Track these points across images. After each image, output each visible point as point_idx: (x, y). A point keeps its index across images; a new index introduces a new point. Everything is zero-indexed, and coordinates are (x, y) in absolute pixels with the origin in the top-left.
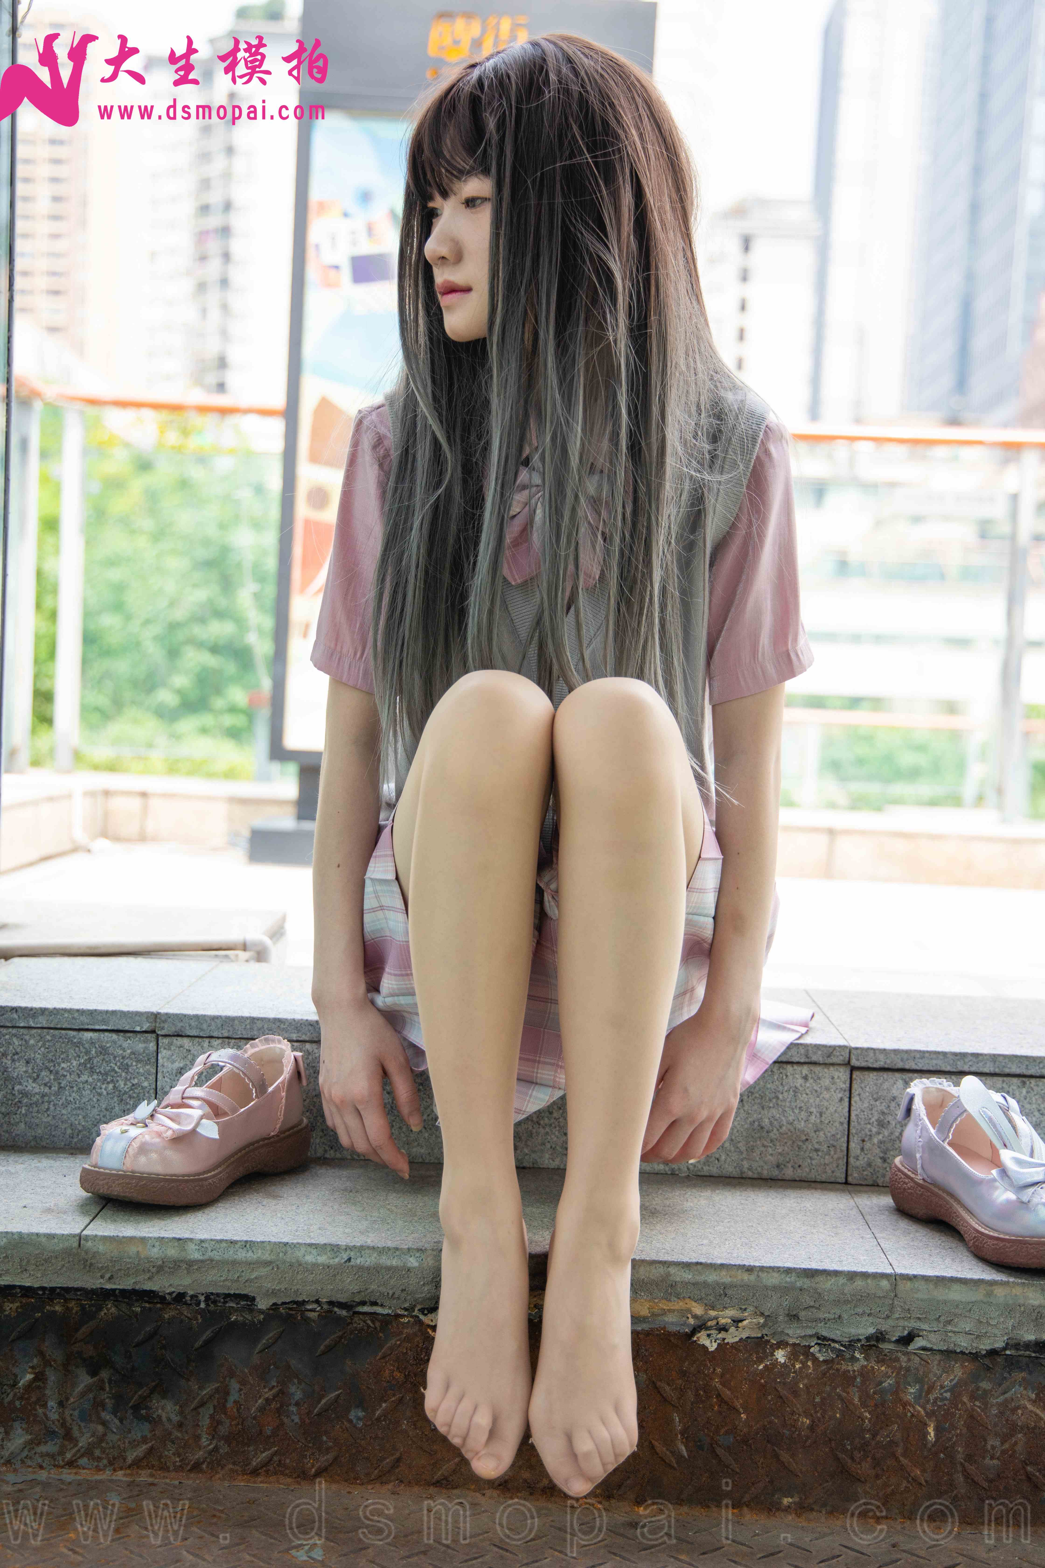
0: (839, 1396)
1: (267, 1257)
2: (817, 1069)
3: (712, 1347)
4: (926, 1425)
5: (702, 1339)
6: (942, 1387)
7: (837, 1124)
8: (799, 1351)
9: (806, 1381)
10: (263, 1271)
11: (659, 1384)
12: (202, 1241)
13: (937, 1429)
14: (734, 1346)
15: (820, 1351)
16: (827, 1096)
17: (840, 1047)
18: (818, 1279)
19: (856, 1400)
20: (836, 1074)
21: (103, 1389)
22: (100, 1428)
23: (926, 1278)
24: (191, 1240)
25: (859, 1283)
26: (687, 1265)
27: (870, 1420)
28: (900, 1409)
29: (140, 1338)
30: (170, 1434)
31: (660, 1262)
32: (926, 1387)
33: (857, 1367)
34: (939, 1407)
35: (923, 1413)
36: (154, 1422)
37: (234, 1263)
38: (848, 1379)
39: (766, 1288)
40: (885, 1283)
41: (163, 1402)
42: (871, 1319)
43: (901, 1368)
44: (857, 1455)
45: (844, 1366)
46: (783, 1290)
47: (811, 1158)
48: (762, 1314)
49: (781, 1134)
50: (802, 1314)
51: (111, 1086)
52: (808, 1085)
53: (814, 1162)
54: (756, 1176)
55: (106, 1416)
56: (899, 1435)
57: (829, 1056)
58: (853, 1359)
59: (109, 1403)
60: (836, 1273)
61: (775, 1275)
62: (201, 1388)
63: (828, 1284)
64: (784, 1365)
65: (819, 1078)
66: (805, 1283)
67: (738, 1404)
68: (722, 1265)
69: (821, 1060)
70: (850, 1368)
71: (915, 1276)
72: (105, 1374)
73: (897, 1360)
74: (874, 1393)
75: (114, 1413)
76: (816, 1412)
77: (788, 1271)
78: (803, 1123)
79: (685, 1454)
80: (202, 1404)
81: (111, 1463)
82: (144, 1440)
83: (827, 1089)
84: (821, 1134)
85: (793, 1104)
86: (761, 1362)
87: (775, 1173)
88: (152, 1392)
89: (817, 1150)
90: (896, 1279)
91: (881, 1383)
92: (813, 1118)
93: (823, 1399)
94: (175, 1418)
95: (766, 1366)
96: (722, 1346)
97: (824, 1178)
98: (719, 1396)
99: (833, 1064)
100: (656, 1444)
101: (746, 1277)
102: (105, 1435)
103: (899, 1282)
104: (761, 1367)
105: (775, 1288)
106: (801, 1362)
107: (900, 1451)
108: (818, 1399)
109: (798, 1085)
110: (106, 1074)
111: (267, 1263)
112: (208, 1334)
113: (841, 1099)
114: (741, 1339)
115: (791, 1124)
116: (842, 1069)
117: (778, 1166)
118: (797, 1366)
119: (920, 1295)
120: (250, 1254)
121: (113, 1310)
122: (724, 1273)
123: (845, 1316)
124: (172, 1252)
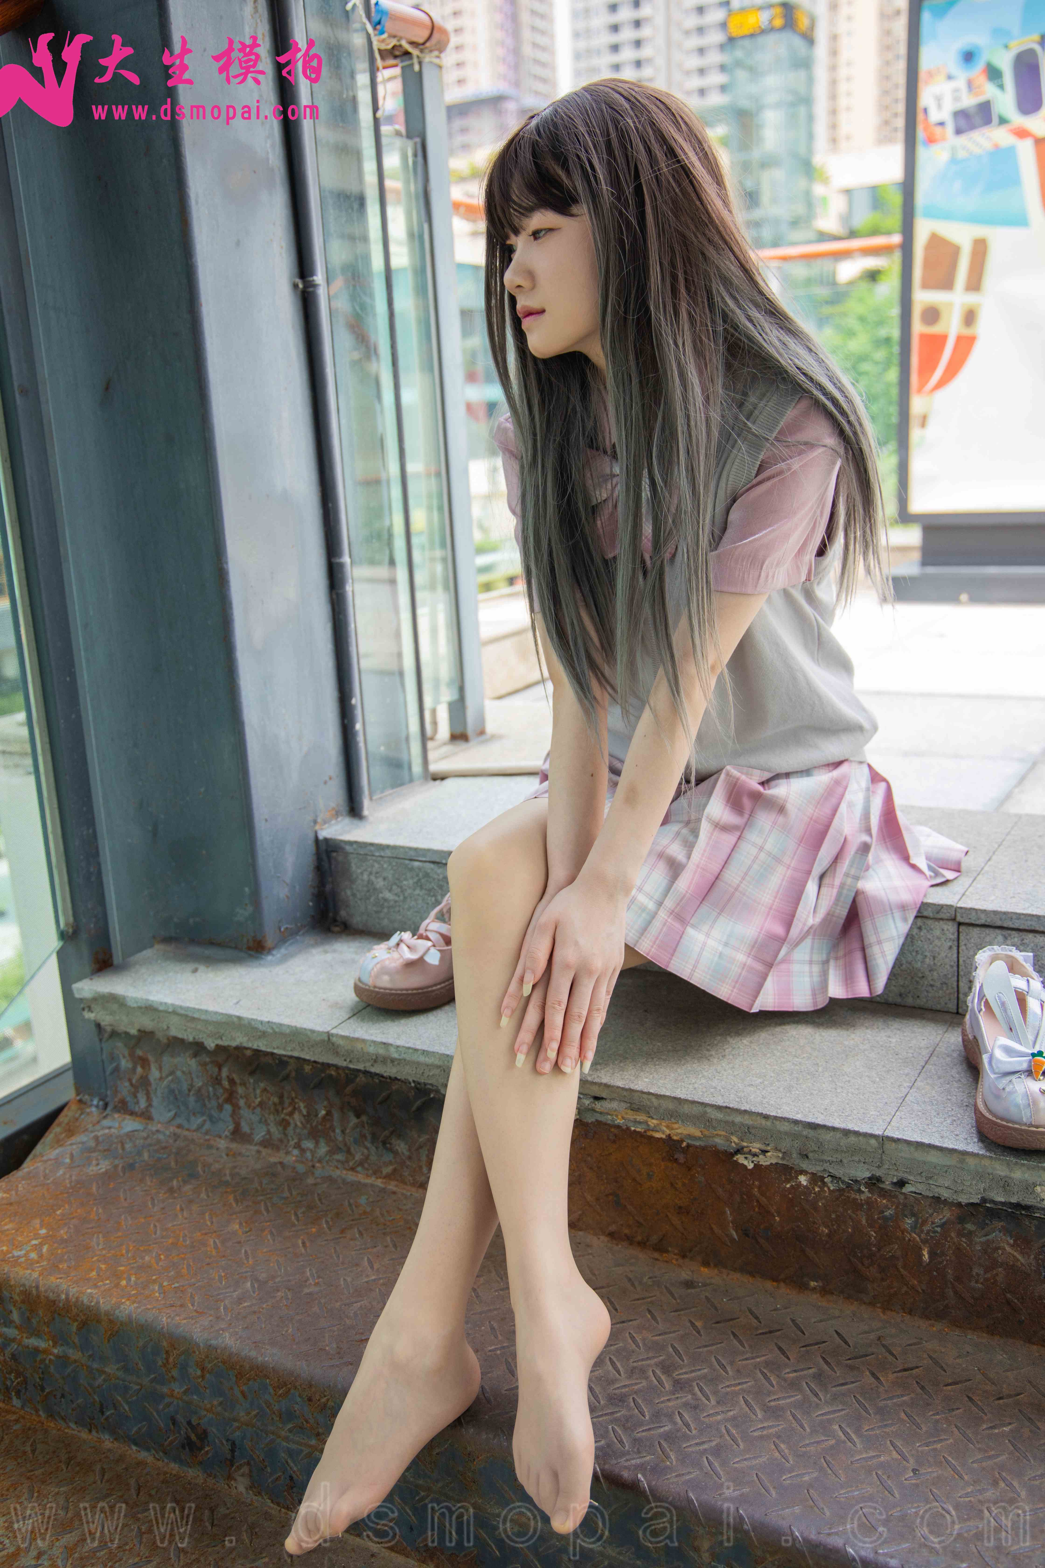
0: (850, 1217)
1: (437, 1062)
2: (929, 922)
3: (751, 1166)
4: (921, 1249)
5: (741, 1159)
6: (933, 1223)
7: (948, 967)
8: (816, 1179)
9: (824, 1201)
10: (437, 1072)
11: (714, 1186)
12: (398, 1047)
13: (930, 1253)
14: (767, 1167)
15: (832, 1181)
16: (939, 944)
17: (947, 905)
18: (820, 1131)
19: (864, 1222)
20: (945, 927)
21: (364, 1127)
22: (366, 1151)
23: (908, 1143)
24: (391, 1045)
25: (852, 1139)
26: (719, 1108)
27: (875, 1238)
28: (899, 1234)
29: (380, 1099)
30: (405, 1162)
31: (699, 1103)
32: (920, 1221)
33: (863, 1197)
34: (932, 1237)
35: (918, 1239)
36: (396, 1153)
37: (418, 1064)
38: (857, 1206)
39: (779, 1132)
40: (873, 1142)
41: (398, 1142)
42: (866, 1166)
43: (899, 1203)
44: (866, 1262)
45: (853, 1195)
46: (795, 1136)
47: (927, 992)
48: (780, 1151)
49: (902, 970)
50: (810, 1155)
51: (433, 899)
52: (922, 934)
53: (930, 995)
54: (883, 1001)
55: (368, 1145)
56: (899, 1253)
57: (938, 913)
58: (860, 1191)
59: (369, 1137)
60: (834, 1129)
61: (786, 1124)
62: (419, 1137)
63: (828, 1136)
64: (806, 1187)
65: (931, 929)
66: (811, 1133)
67: (773, 1210)
68: (745, 1111)
69: (931, 915)
70: (858, 1197)
71: (899, 1140)
72: (364, 1118)
73: (896, 1197)
74: (879, 1218)
75: (372, 1143)
76: (833, 1225)
77: (796, 1122)
78: (919, 964)
79: (736, 1237)
80: (421, 1147)
81: (375, 1173)
82: (391, 1163)
83: (939, 938)
84: (935, 973)
85: (911, 948)
86: (789, 1182)
87: (899, 1000)
88: (392, 1133)
89: (932, 986)
90: (884, 1140)
91: (883, 1212)
92: (927, 960)
93: (837, 1216)
94: (407, 1153)
95: (792, 1186)
96: (757, 1166)
97: (939, 1007)
98: (758, 1201)
99: (942, 919)
100: (714, 1226)
101: (763, 1122)
102: (369, 1155)
103: (886, 1142)
104: (788, 1186)
105: (786, 1133)
106: (819, 1187)
107: (900, 1264)
108: (833, 1216)
109: (914, 933)
110: (430, 890)
111: (439, 1067)
112: (418, 1103)
113: (950, 947)
114: (771, 1164)
115: (910, 963)
116: (950, 923)
117: (901, 995)
118: (817, 1189)
119: (903, 1154)
120: (427, 1059)
121: (363, 1079)
122: (746, 1117)
123: (845, 1161)
124: (381, 1051)
